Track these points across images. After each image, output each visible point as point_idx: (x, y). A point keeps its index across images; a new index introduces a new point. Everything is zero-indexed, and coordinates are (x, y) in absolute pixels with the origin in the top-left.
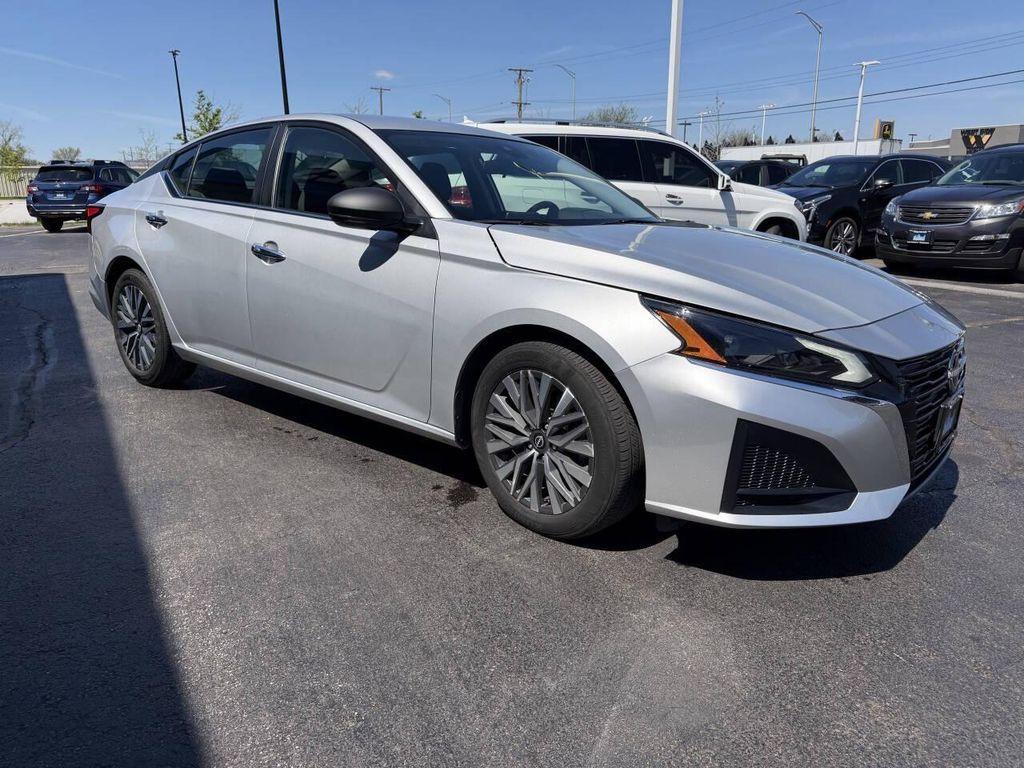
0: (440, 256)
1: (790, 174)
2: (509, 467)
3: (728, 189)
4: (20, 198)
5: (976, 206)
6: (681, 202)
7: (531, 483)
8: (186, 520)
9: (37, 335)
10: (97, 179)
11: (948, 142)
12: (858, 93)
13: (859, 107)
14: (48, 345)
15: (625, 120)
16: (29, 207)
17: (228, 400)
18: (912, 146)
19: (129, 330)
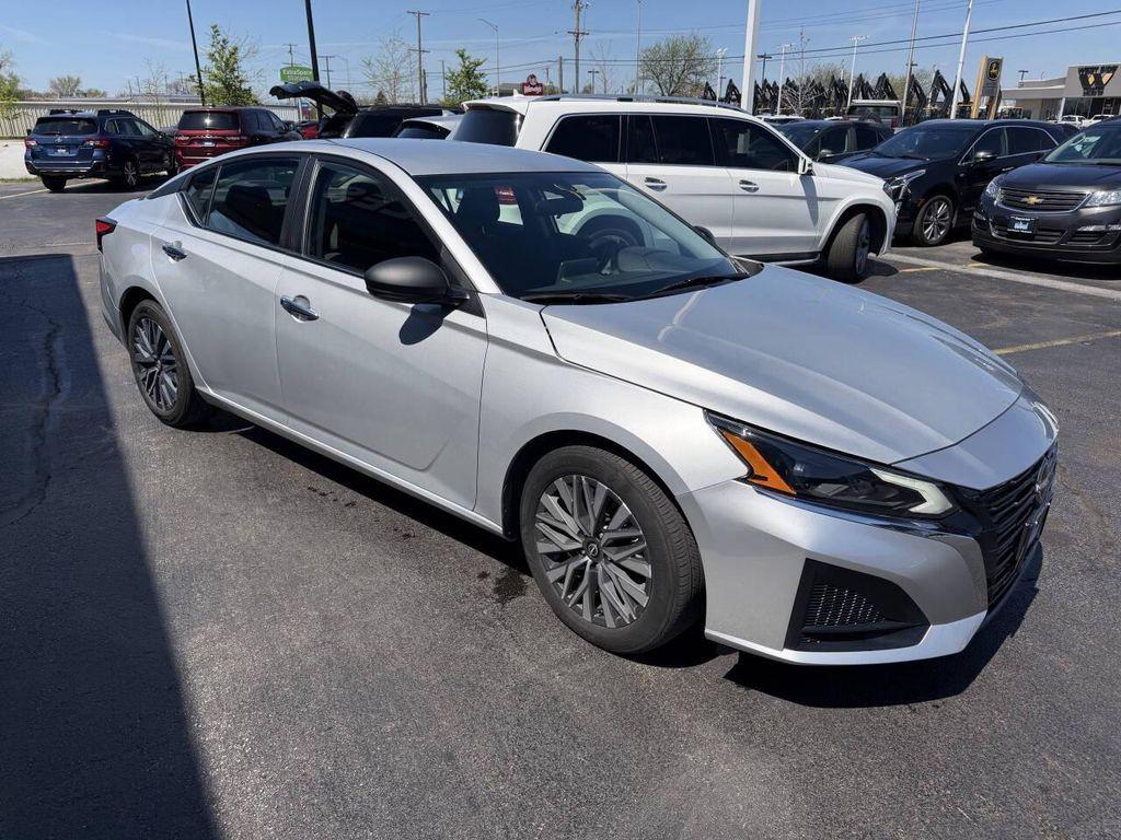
0: (488, 338)
1: (881, 140)
2: (560, 572)
3: (810, 173)
4: (16, 138)
5: (1087, 191)
6: (756, 189)
7: (584, 591)
8: (217, 621)
9: (47, 348)
10: (103, 133)
11: (1062, 81)
12: (964, 27)
13: (964, 44)
14: (59, 365)
15: (696, 52)
16: (27, 164)
17: (258, 447)
18: (1022, 85)
19: (148, 365)
